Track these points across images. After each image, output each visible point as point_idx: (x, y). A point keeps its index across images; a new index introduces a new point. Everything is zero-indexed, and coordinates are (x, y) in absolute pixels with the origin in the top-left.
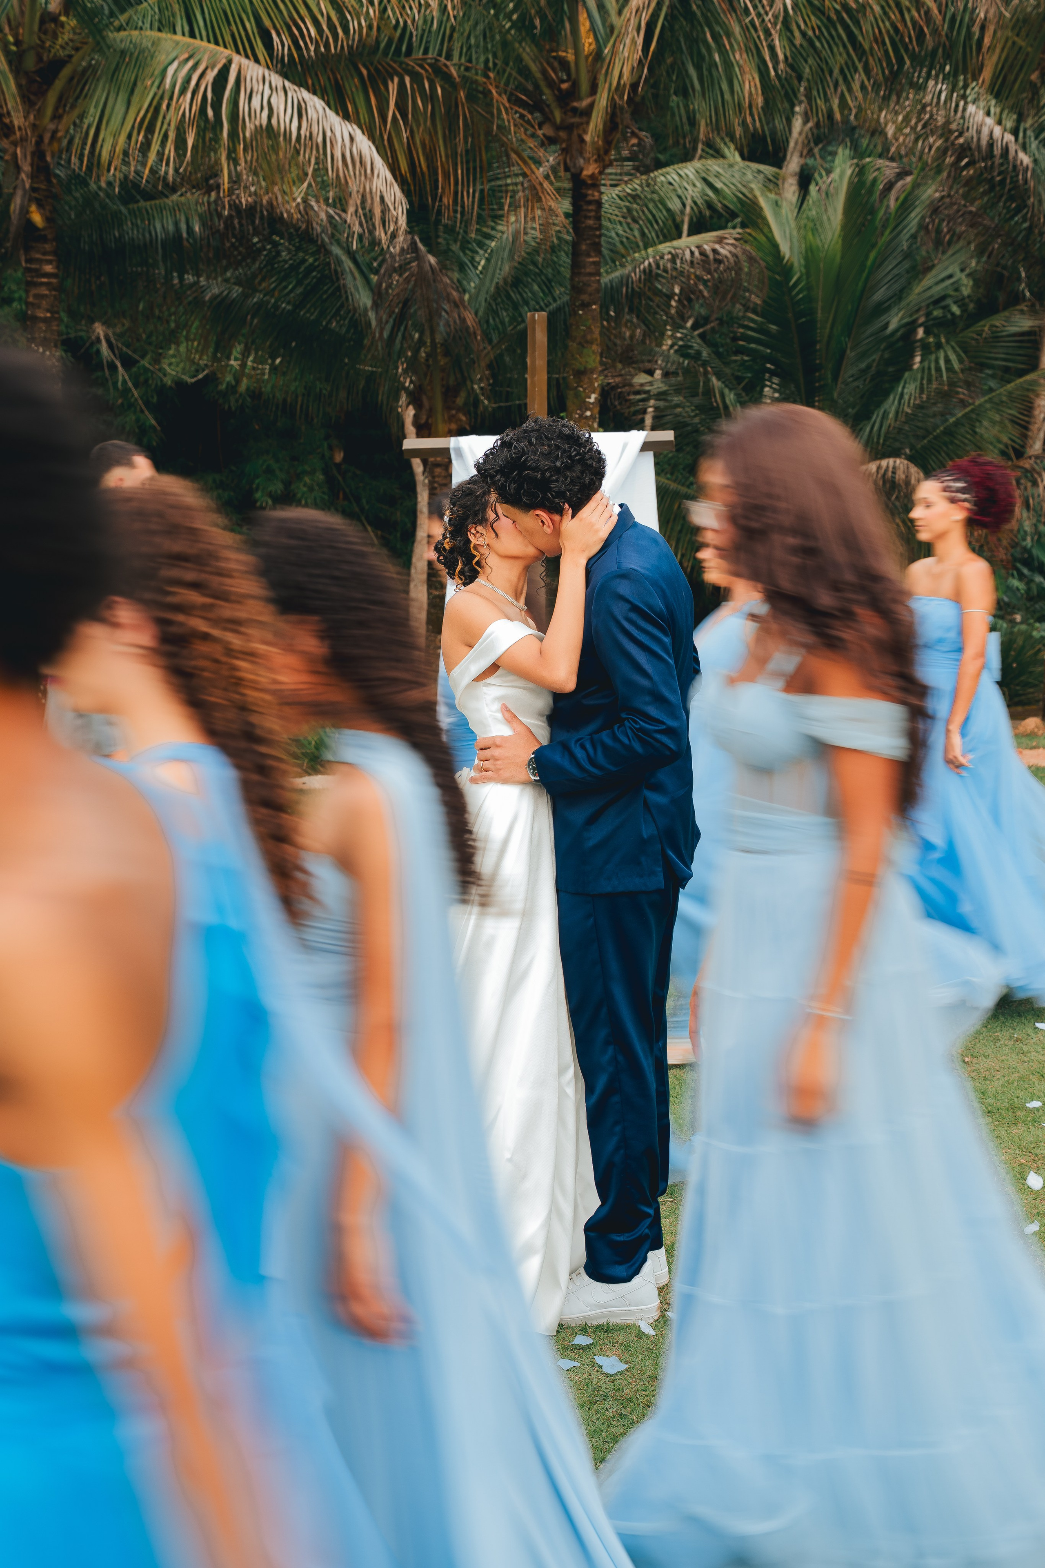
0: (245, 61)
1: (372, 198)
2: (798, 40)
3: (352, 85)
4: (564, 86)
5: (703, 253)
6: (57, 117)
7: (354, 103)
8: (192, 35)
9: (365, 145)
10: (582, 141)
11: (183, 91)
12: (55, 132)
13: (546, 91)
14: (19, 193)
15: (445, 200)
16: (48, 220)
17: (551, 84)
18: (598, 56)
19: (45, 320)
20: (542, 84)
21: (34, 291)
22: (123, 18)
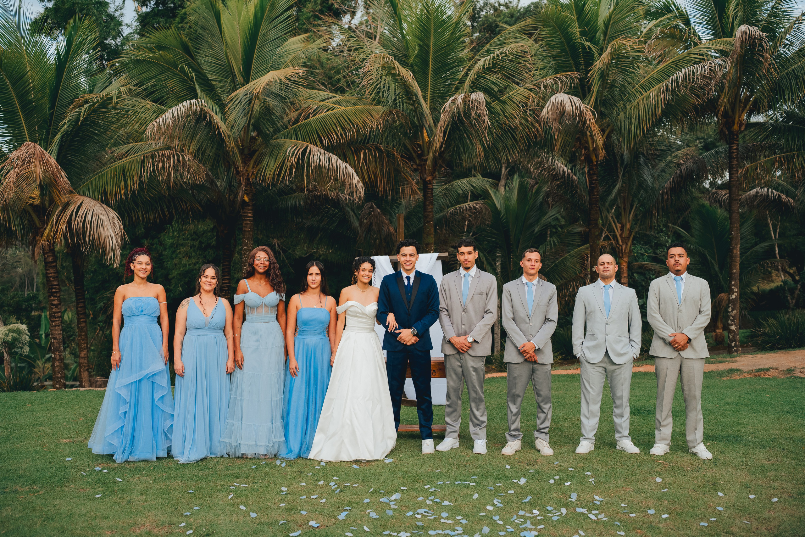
0: (312, 146)
1: (353, 187)
2: (495, 136)
3: (349, 153)
4: (419, 152)
5: (470, 207)
6: (253, 167)
7: (349, 159)
8: (297, 139)
9: (350, 169)
10: (425, 169)
11: (292, 156)
12: (253, 172)
13: (414, 154)
14: (241, 191)
15: (380, 189)
16: (249, 199)
17: (415, 152)
18: (430, 142)
19: (248, 231)
20: (412, 152)
21: (245, 222)
22: (275, 136)
